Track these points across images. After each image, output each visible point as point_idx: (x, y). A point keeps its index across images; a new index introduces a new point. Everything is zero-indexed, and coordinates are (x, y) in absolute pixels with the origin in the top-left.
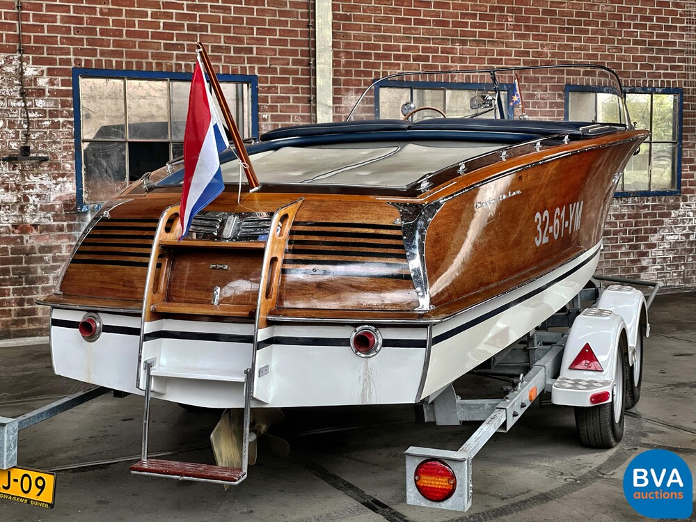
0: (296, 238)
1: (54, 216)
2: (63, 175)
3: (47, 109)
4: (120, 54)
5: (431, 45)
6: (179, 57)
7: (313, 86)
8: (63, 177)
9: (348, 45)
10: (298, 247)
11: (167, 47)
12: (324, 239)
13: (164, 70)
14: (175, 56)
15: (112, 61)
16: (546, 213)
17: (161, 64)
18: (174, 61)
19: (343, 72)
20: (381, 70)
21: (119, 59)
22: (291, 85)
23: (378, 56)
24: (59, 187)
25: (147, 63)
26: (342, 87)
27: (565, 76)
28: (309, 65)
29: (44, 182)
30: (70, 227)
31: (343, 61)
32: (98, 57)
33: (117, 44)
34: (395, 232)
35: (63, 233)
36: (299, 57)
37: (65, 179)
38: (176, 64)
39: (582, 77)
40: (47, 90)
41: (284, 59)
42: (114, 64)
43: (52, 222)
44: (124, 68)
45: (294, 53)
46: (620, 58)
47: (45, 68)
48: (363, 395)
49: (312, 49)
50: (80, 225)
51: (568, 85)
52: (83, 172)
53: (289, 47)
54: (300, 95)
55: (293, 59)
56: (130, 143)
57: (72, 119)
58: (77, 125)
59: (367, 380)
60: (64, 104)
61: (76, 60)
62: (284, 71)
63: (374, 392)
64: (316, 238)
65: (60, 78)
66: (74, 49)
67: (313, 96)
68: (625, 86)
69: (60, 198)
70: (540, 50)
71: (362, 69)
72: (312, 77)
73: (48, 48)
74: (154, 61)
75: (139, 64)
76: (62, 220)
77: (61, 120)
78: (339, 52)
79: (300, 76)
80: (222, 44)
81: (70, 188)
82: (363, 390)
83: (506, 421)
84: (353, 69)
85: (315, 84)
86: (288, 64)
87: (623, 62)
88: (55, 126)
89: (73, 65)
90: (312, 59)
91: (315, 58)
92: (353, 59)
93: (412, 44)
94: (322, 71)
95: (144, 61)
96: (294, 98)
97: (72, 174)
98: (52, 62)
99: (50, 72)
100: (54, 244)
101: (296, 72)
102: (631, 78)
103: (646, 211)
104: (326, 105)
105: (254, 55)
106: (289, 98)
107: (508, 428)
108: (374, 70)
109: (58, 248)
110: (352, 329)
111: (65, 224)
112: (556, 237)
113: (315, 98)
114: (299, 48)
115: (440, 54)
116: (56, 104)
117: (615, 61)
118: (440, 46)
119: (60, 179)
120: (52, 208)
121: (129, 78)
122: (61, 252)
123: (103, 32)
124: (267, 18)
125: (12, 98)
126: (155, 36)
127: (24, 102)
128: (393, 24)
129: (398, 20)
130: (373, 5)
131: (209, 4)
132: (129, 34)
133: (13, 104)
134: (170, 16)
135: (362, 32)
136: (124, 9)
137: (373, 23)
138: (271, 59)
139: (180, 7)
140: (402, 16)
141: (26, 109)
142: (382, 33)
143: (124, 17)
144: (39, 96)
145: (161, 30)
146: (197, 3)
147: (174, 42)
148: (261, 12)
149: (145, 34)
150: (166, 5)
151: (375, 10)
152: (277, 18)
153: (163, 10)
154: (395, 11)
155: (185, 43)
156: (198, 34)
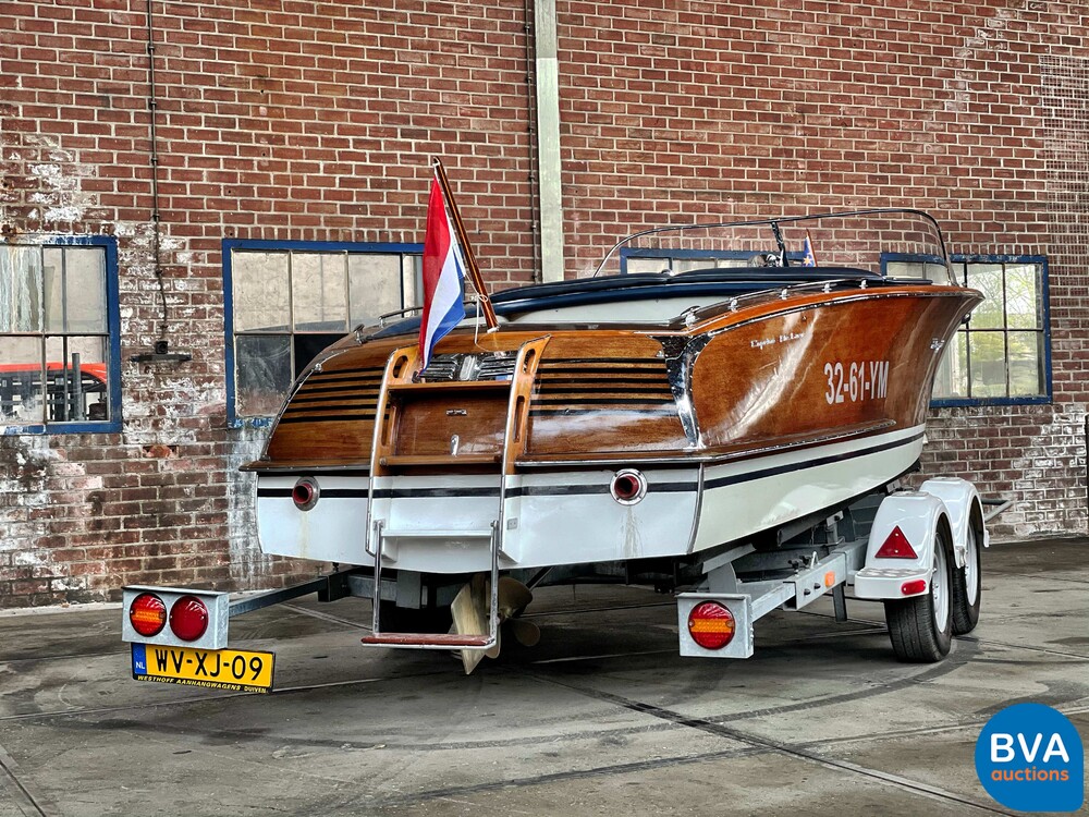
0: (544, 376)
1: (198, 434)
2: (209, 380)
3: (190, 293)
4: (282, 220)
5: (695, 201)
6: (360, 223)
7: (537, 258)
8: (210, 382)
9: (583, 203)
10: (547, 386)
11: (344, 209)
12: (576, 376)
13: (341, 239)
14: (354, 221)
15: (273, 229)
16: (839, 366)
17: (338, 231)
18: (354, 228)
19: (577, 238)
20: (628, 235)
21: (282, 227)
22: (507, 256)
23: (623, 217)
24: (204, 395)
25: (318, 230)
26: (576, 258)
27: (881, 241)
28: (532, 229)
29: (185, 390)
30: (219, 449)
31: (577, 224)
32: (256, 224)
33: (280, 207)
34: (657, 366)
35: (210, 456)
36: (518, 220)
37: (212, 384)
38: (357, 232)
39: (903, 241)
40: (189, 268)
41: (499, 223)
42: (276, 233)
43: (194, 443)
44: (289, 238)
45: (512, 214)
46: (957, 216)
47: (187, 239)
48: (627, 548)
49: (536, 209)
50: (231, 446)
51: (885, 253)
52: (236, 375)
53: (504, 207)
54: (521, 270)
55: (510, 223)
56: (296, 336)
57: (222, 306)
58: (228, 312)
59: (631, 530)
60: (211, 286)
61: (227, 229)
62: (498, 238)
63: (639, 544)
64: (568, 376)
65: (207, 252)
66: (225, 215)
67: (537, 271)
68: (964, 254)
69: (206, 410)
70: (843, 205)
71: (603, 234)
72: (536, 245)
73: (191, 213)
74: (328, 229)
75: (308, 233)
76: (207, 440)
77: (208, 307)
78: (572, 212)
79: (519, 245)
80: (416, 204)
81: (219, 397)
82: (627, 543)
83: (795, 597)
84: (591, 235)
85: (540, 255)
86: (504, 230)
87: (960, 221)
88: (200, 314)
89: (223, 235)
90: (536, 222)
91: (539, 219)
92: (590, 221)
93: (669, 200)
94: (549, 237)
95: (315, 228)
96: (512, 273)
97: (221, 378)
98: (195, 231)
99: (194, 245)
100: (197, 471)
101: (515, 239)
102: (973, 243)
103: (1005, 425)
106: (505, 274)
107: (799, 606)
108: (618, 236)
109: (203, 477)
110: (612, 473)
111: (212, 444)
112: (854, 398)
113: (541, 274)
114: (518, 208)
115: (707, 213)
116: (201, 286)
117: (949, 220)
118: (707, 202)
119: (206, 385)
120: (196, 421)
121: (296, 252)
122: (206, 482)
123: (262, 192)
124: (475, 170)
125: (144, 279)
126: (329, 195)
127: (161, 283)
128: (643, 175)
129: (649, 169)
130: (615, 149)
131: (399, 153)
132: (295, 193)
133: (146, 287)
134: (348, 169)
135: (601, 185)
136: (289, 161)
137: (616, 174)
138: (480, 222)
139: (362, 157)
140: (655, 164)
141: (163, 293)
142: (628, 187)
143: (288, 173)
144: (179, 276)
145: (337, 188)
146: (383, 151)
147: (354, 202)
148: (466, 161)
149: (316, 194)
150: (343, 156)
151: (618, 156)
152: (488, 169)
153: (339, 162)
154: (644, 157)
155: (368, 204)
156: (385, 191)
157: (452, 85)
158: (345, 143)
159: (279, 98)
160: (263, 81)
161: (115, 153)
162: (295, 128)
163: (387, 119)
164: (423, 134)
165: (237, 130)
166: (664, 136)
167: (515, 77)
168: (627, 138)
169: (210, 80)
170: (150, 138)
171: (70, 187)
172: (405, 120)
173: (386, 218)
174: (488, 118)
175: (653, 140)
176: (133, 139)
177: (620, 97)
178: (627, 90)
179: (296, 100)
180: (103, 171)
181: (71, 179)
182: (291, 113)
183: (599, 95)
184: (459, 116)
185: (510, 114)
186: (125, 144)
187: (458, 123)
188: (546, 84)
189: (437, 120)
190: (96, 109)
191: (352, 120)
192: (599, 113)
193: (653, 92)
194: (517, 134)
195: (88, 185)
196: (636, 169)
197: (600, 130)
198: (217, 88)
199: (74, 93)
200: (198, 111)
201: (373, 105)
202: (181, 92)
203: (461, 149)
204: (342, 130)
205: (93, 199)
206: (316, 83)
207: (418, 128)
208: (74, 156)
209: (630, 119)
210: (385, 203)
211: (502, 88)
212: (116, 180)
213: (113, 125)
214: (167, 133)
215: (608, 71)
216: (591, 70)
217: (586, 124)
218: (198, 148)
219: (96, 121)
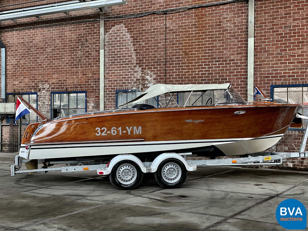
4: (189, 83)
5: (296, 71)
6: (205, 83)
9: (261, 74)
19: (259, 83)
20: (274, 82)
22: (240, 89)
23: (272, 77)
28: (246, 82)
31: (259, 80)
33: (189, 81)
36: (243, 80)
41: (237, 81)
45: (241, 78)
49: (247, 77)
53: (239, 77)
54: (243, 92)
55: (240, 80)
62: (237, 85)
66: (178, 83)
71: (266, 82)
72: (246, 86)
78: (257, 77)
79: (243, 86)
80: (218, 78)
84: (263, 82)
85: (247, 88)
86: (239, 82)
90: (246, 80)
92: (263, 79)
93: (287, 71)
94: (250, 84)
101: (242, 85)
104: (251, 95)
105: (228, 80)
108: (271, 82)
113: (247, 93)
114: (243, 77)
115: (300, 74)
118: (300, 71)
123: (185, 78)
124: (232, 68)
125: (163, 97)
126: (198, 77)
127: (166, 98)
128: (279, 65)
129: (281, 63)
130: (271, 59)
131: (214, 66)
132: (192, 77)
133: (163, 99)
134: (202, 71)
135: (266, 69)
136: (190, 70)
137: (271, 65)
138: (233, 81)
139: (205, 68)
140: (283, 62)
141: (166, 100)
142: (275, 69)
143: (190, 73)
144: (169, 96)
145: (200, 75)
146: (210, 66)
147: (204, 78)
148: (230, 66)
149: (196, 77)
150: (202, 68)
151: (272, 61)
152: (235, 68)
153: (200, 70)
154: (279, 60)
155: (207, 78)
156: (210, 75)
157: (227, 48)
158: (202, 65)
159: (189, 57)
160: (186, 54)
161: (159, 72)
162: (192, 63)
163: (212, 59)
164: (220, 61)
165: (181, 65)
166: (286, 54)
167: (243, 44)
168: (275, 56)
169: (176, 55)
170: (165, 69)
171: (151, 80)
172: (216, 58)
173: (211, 81)
174: (236, 55)
175: (283, 55)
176: (162, 69)
177: (273, 45)
178: (275, 43)
179: (192, 57)
180: (157, 76)
181: (151, 78)
182: (191, 60)
183: (267, 45)
184: (228, 56)
185: (242, 53)
186: (160, 70)
187: (228, 57)
188: (250, 45)
189: (223, 57)
190: (156, 64)
191: (204, 60)
192: (267, 50)
193: (284, 42)
194: (243, 58)
195: (154, 79)
196: (278, 64)
197: (266, 54)
198: (177, 57)
199: (153, 61)
200: (173, 62)
201: (208, 56)
202: (171, 59)
203: (229, 64)
204: (202, 62)
205: (155, 82)
206: (196, 53)
207: (218, 60)
208: (152, 74)
209: (275, 50)
210: (210, 78)
211: (240, 47)
212: (159, 78)
213: (159, 67)
214: (168, 67)
215: (270, 38)
216: (264, 39)
217: (263, 53)
218: (173, 70)
219: (156, 66)
